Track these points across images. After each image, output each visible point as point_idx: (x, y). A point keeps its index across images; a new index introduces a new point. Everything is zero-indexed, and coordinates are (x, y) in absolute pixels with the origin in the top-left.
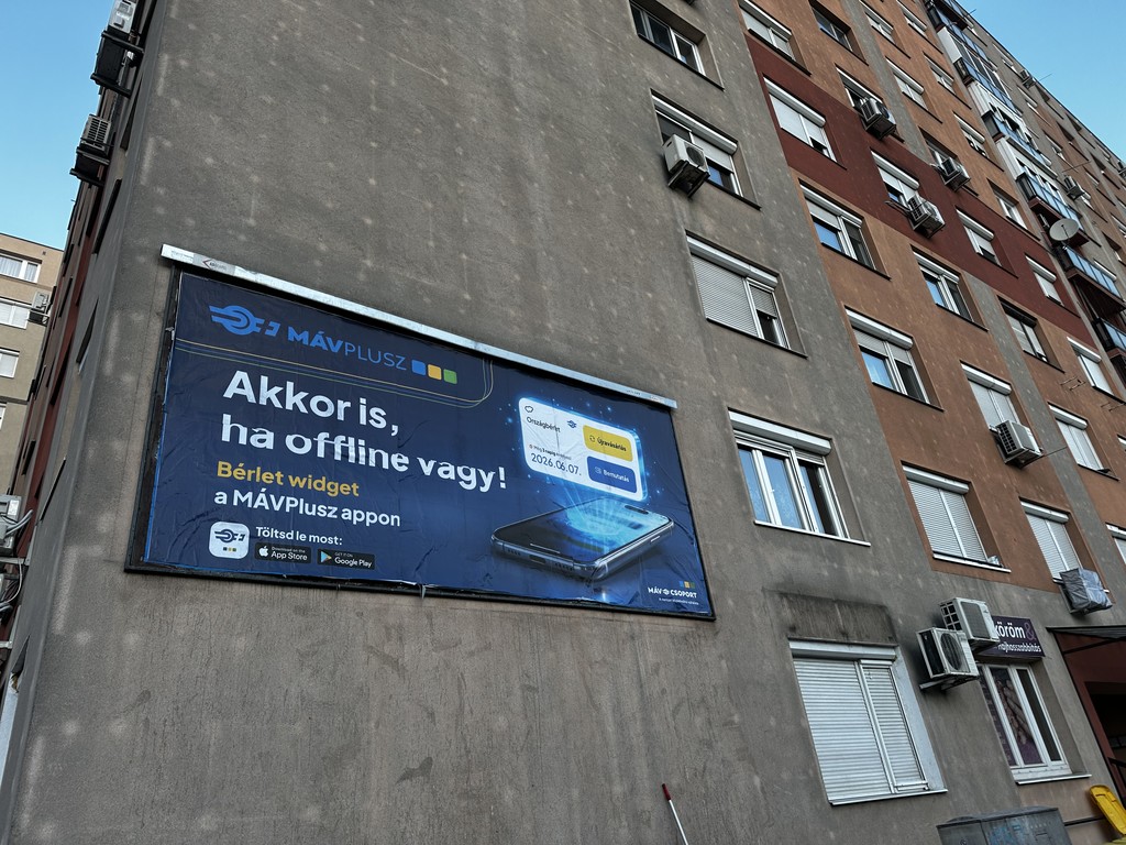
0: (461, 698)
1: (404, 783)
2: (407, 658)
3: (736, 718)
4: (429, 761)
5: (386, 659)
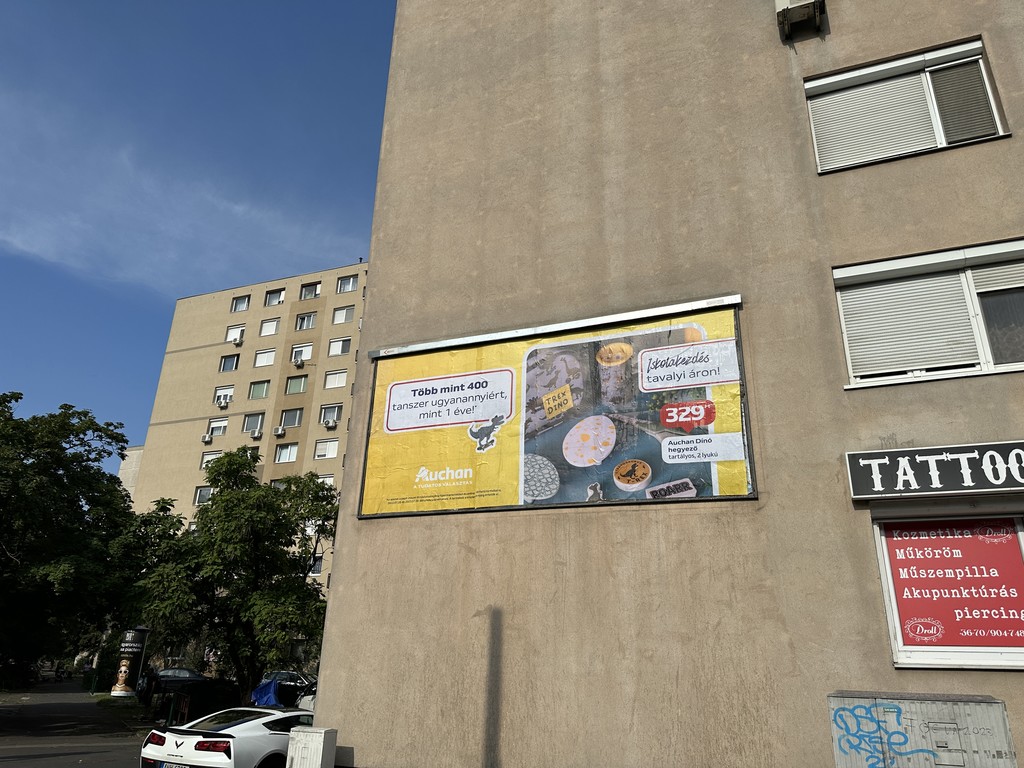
0: (512, 571)
1: (477, 619)
2: (481, 548)
3: (768, 583)
5: (470, 550)
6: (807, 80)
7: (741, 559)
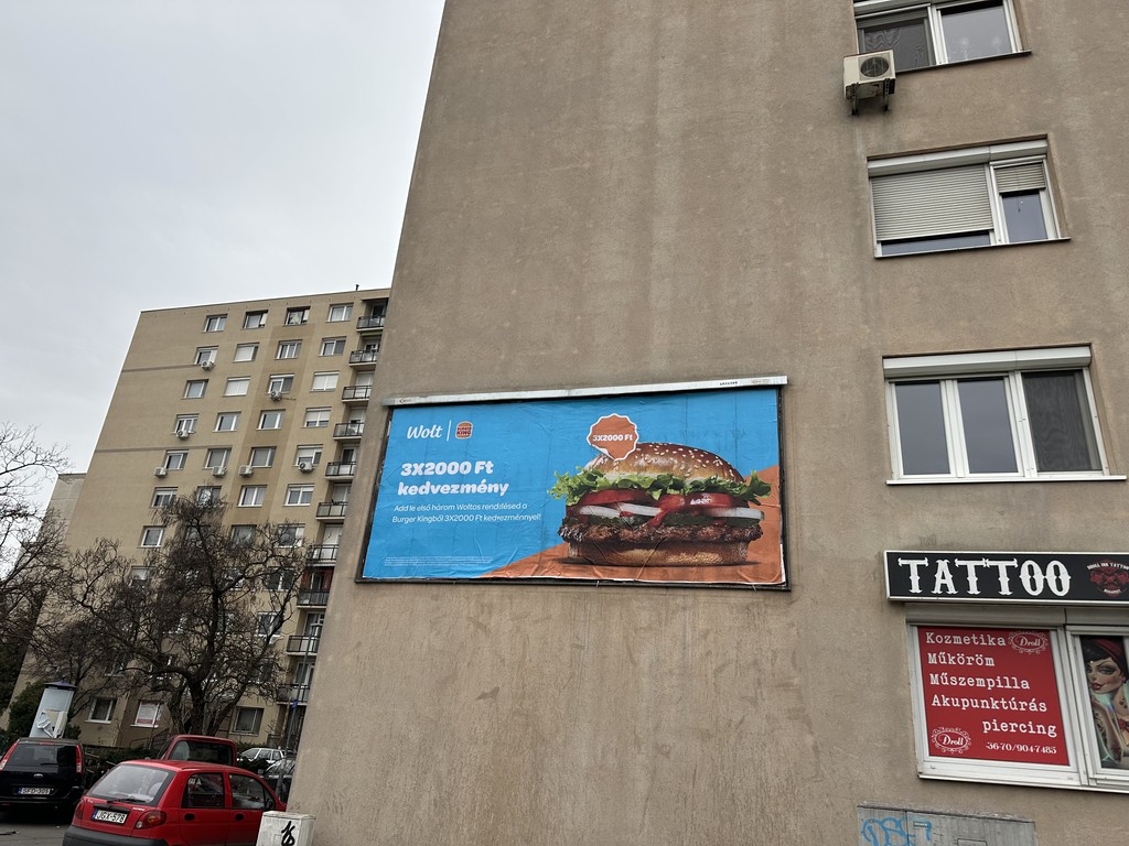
0: (525, 651)
1: (481, 701)
2: (492, 624)
3: (796, 681)
4: (495, 691)
5: (479, 625)
6: (870, 159)
7: (770, 654)
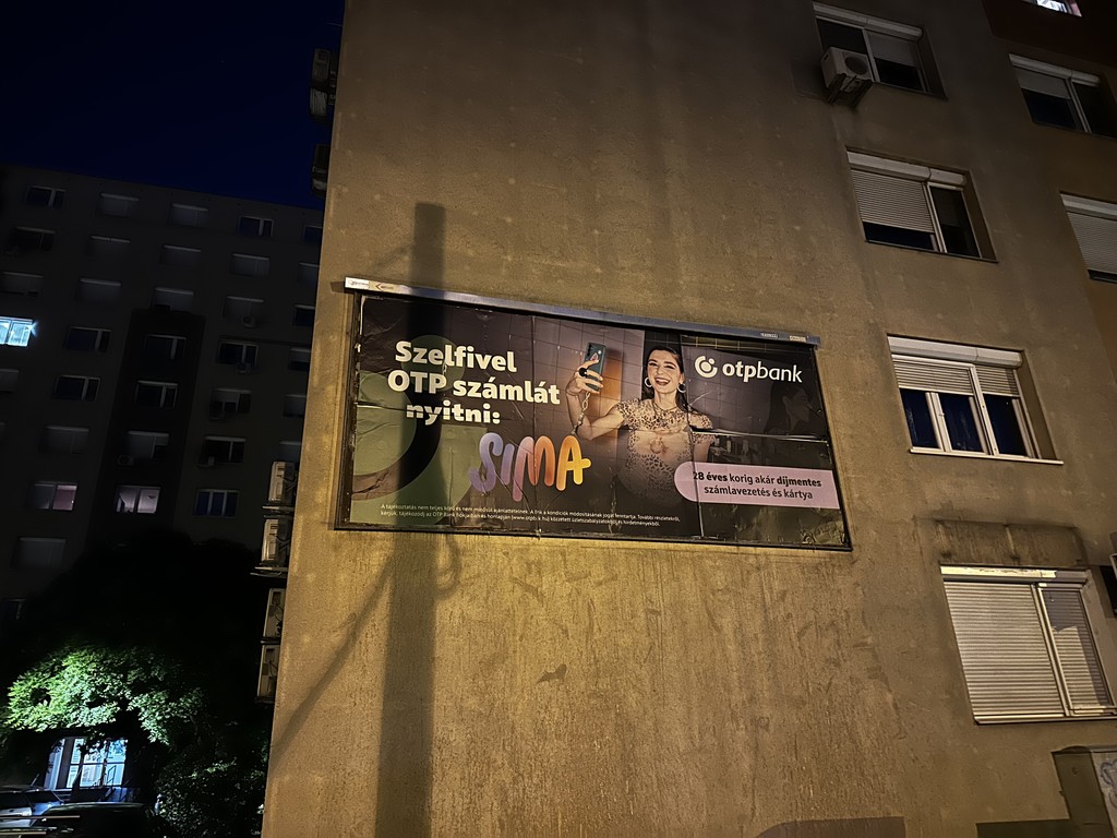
0: (591, 619)
1: (543, 684)
2: (544, 587)
3: (869, 640)
4: (564, 667)
5: (528, 588)
6: (847, 149)
7: (843, 614)
